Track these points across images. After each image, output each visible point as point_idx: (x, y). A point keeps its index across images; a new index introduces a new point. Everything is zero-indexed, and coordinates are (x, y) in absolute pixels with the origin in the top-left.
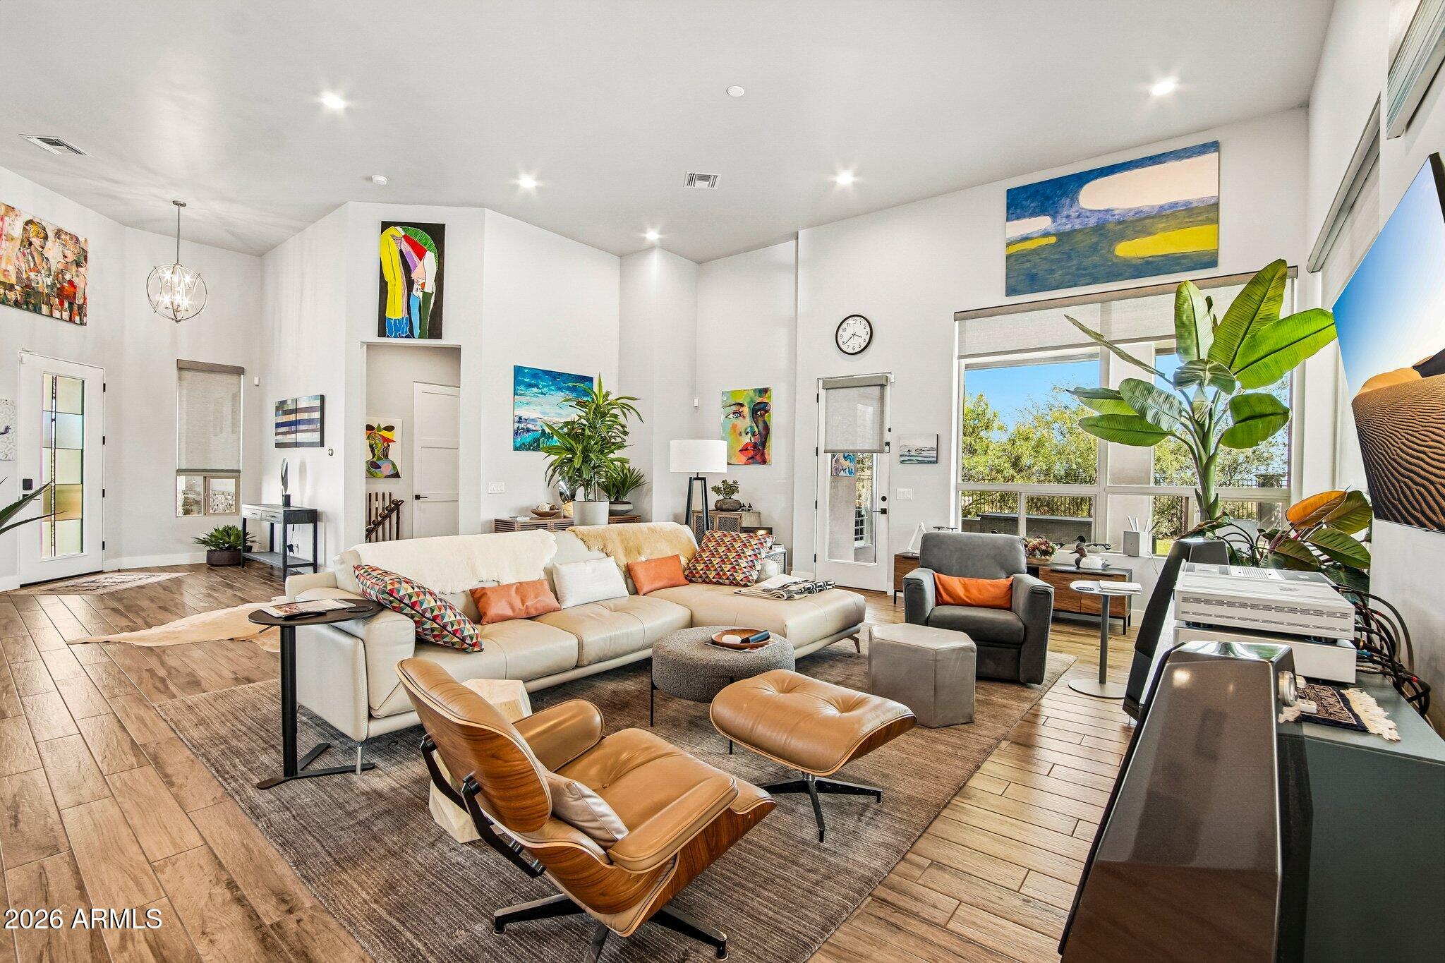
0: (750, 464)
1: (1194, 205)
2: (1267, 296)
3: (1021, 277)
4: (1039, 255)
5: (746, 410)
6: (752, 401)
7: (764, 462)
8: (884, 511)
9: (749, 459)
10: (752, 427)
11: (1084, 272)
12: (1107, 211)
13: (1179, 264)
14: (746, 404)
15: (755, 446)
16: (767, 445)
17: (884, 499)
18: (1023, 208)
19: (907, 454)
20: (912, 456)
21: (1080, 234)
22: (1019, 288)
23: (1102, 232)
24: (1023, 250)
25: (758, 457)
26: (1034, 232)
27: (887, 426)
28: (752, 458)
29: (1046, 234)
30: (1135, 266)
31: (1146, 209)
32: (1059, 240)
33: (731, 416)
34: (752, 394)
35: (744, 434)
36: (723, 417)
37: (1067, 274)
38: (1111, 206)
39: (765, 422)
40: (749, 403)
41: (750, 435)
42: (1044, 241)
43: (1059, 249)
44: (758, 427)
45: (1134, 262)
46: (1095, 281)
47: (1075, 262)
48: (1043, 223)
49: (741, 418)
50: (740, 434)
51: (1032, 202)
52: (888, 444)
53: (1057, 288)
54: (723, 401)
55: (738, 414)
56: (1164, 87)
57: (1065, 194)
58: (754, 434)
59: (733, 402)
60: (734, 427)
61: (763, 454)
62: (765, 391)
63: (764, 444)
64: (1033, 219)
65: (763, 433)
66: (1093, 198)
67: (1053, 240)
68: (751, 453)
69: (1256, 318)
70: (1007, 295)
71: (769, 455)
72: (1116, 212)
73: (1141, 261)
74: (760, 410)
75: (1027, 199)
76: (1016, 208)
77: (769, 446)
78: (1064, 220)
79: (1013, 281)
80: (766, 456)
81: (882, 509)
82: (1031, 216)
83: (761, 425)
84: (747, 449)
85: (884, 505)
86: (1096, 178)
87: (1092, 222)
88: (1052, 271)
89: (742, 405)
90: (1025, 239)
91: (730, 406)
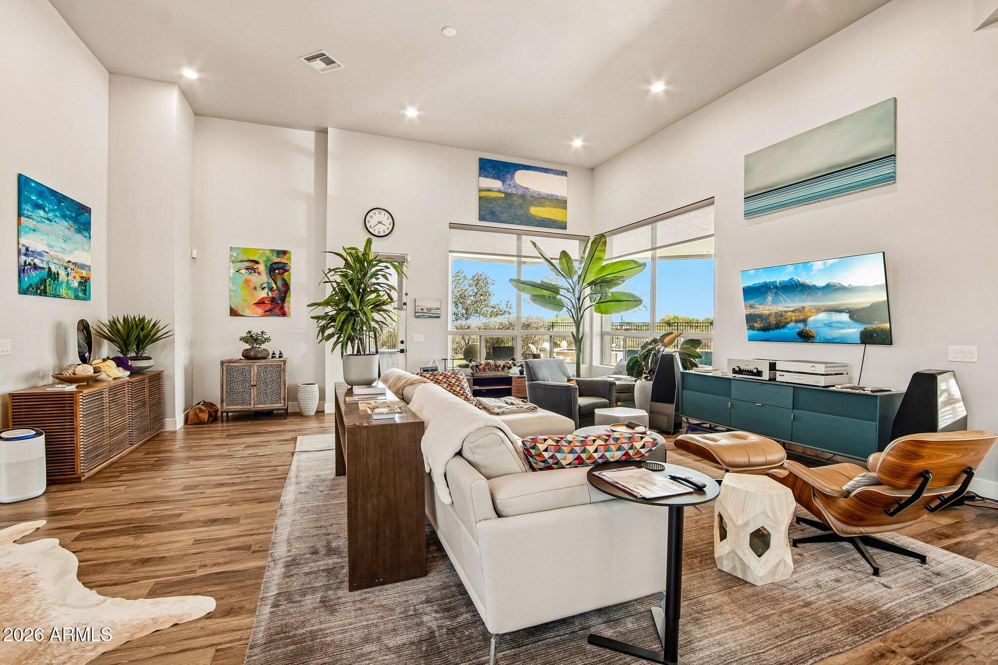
0: (267, 316)
1: (559, 198)
2: (598, 249)
3: (487, 212)
4: (496, 201)
5: (262, 267)
6: (268, 259)
7: (284, 314)
8: (402, 351)
9: (267, 311)
10: (269, 283)
11: (516, 217)
12: (527, 188)
13: (554, 225)
14: (261, 262)
15: (273, 300)
16: (287, 299)
17: (402, 342)
18: (488, 172)
19: (421, 311)
20: (424, 313)
21: (515, 196)
22: (487, 217)
23: (524, 198)
24: (488, 196)
25: (277, 310)
26: (495, 188)
27: (404, 292)
28: (270, 310)
29: (499, 191)
30: (538, 221)
31: (542, 194)
32: (506, 197)
33: (243, 271)
34: (268, 253)
35: (259, 289)
36: (232, 271)
37: (509, 216)
38: (529, 187)
39: (284, 279)
40: (265, 261)
41: (266, 290)
42: (498, 195)
43: (506, 201)
44: (276, 283)
45: (538, 218)
46: (521, 224)
47: (513, 211)
48: (496, 184)
49: (256, 274)
50: (255, 289)
51: (493, 170)
52: (405, 304)
53: (505, 222)
54: (231, 256)
55: (251, 270)
56: (577, 143)
57: (508, 172)
58: (271, 289)
59: (246, 258)
60: (247, 282)
61: (282, 308)
62: (285, 253)
63: (283, 299)
64: (493, 180)
65: (283, 289)
66: (522, 178)
67: (503, 195)
68: (269, 307)
69: (594, 258)
70: (480, 220)
71: (289, 308)
72: (530, 191)
73: (541, 219)
74: (279, 269)
75: (490, 167)
76: (484, 170)
77: (289, 301)
78: (508, 187)
79: (483, 213)
80: (286, 309)
81: (401, 350)
82: (492, 178)
83: (280, 283)
84: (263, 303)
85: (401, 347)
86: (522, 169)
87: (520, 192)
88: (502, 213)
89: (257, 262)
90: (489, 190)
91: (242, 261)
